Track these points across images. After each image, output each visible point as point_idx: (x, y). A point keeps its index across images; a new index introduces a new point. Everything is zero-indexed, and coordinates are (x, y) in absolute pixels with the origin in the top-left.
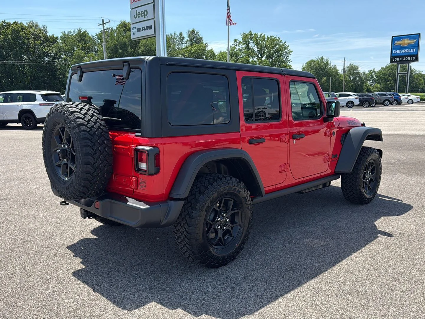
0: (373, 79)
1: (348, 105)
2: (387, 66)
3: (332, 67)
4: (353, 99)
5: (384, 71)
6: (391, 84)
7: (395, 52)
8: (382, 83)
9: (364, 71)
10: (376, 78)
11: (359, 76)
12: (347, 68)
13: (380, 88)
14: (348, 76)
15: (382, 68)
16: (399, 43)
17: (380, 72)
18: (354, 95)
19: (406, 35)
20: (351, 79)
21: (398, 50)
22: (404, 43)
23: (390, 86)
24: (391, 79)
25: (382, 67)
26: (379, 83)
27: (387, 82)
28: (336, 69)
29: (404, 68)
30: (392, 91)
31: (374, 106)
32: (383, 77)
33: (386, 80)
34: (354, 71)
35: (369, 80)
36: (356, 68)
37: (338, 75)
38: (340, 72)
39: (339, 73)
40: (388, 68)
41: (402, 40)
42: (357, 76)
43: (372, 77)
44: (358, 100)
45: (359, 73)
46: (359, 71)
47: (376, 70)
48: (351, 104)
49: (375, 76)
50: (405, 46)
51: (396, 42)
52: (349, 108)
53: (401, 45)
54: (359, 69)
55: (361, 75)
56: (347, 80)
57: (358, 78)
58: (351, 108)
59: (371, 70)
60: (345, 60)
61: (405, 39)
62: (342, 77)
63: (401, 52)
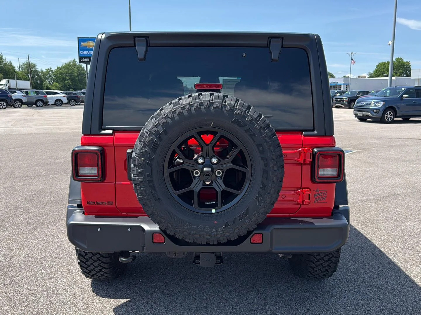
0: (51, 77)
1: (57, 104)
2: (63, 66)
3: (8, 64)
4: (61, 97)
5: (60, 70)
6: (69, 83)
7: (82, 52)
8: (60, 82)
9: (42, 69)
10: (54, 77)
11: (37, 74)
12: (24, 65)
13: (59, 87)
14: (26, 73)
15: (58, 68)
16: (86, 45)
17: (57, 71)
18: (62, 93)
19: (90, 38)
20: (30, 77)
21: (85, 51)
22: (90, 45)
23: (68, 85)
24: (68, 78)
25: (58, 66)
26: (57, 82)
27: (65, 81)
28: (12, 66)
29: (78, 68)
30: (70, 90)
31: (79, 104)
32: (60, 76)
33: (64, 79)
34: (32, 69)
35: (48, 79)
36: (34, 66)
37: (15, 72)
38: (17, 69)
39: (15, 70)
40: (64, 67)
41: (87, 42)
42: (35, 74)
43: (50, 76)
44: (66, 98)
45: (37, 71)
46: (37, 69)
47: (53, 69)
48: (60, 102)
49: (52, 75)
50: (91, 48)
51: (82, 43)
52: (58, 106)
53: (87, 46)
54: (37, 67)
55: (39, 73)
56: (26, 78)
57: (36, 77)
58: (60, 106)
59: (48, 69)
60: (29, 57)
61: (90, 41)
62: (19, 75)
63: (87, 53)
